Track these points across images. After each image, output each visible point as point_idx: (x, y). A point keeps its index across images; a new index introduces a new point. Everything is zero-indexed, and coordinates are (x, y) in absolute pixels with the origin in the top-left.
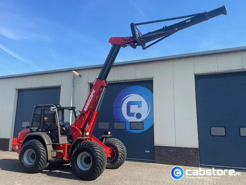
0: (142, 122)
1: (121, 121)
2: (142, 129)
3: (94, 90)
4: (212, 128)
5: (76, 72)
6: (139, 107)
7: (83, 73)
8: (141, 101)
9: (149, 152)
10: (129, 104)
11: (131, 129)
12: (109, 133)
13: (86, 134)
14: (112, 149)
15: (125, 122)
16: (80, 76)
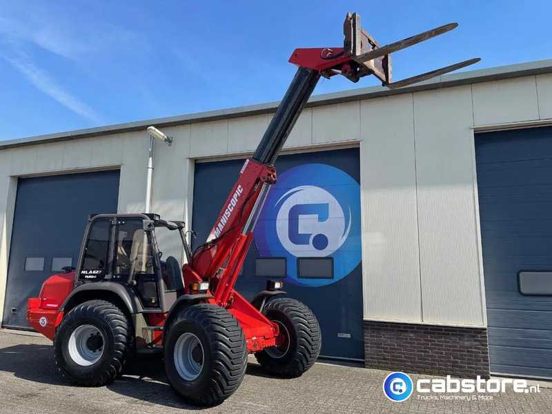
0: (330, 258)
1: (274, 256)
5: (156, 130)
6: (323, 218)
7: (176, 133)
8: (328, 204)
9: (349, 336)
10: (295, 212)
11: (299, 277)
15: (285, 258)
16: (169, 141)
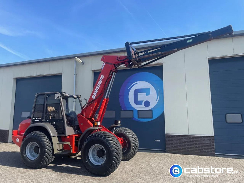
0: (151, 110)
1: (128, 110)
2: (151, 117)
3: (102, 75)
4: (228, 115)
5: (78, 59)
6: (148, 94)
7: (86, 60)
8: (150, 88)
9: (159, 141)
10: (136, 92)
11: (138, 118)
12: (119, 122)
13: (97, 124)
14: (123, 139)
15: (133, 111)
16: (83, 63)
